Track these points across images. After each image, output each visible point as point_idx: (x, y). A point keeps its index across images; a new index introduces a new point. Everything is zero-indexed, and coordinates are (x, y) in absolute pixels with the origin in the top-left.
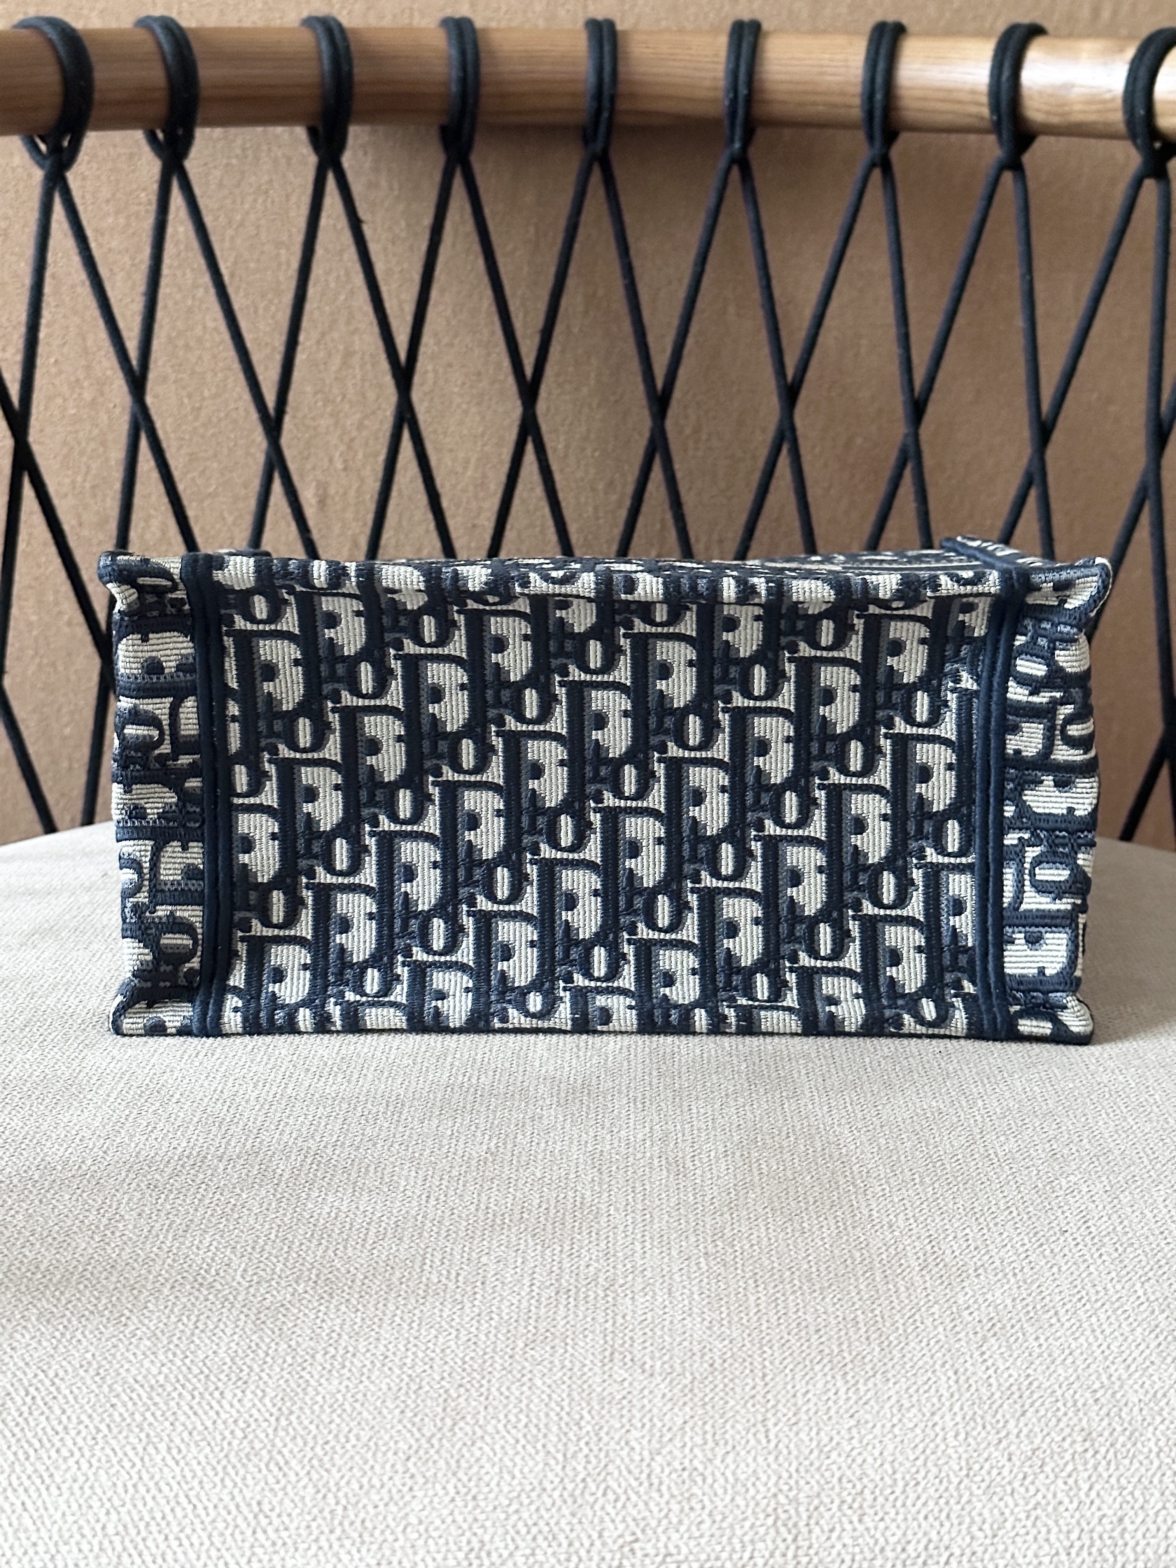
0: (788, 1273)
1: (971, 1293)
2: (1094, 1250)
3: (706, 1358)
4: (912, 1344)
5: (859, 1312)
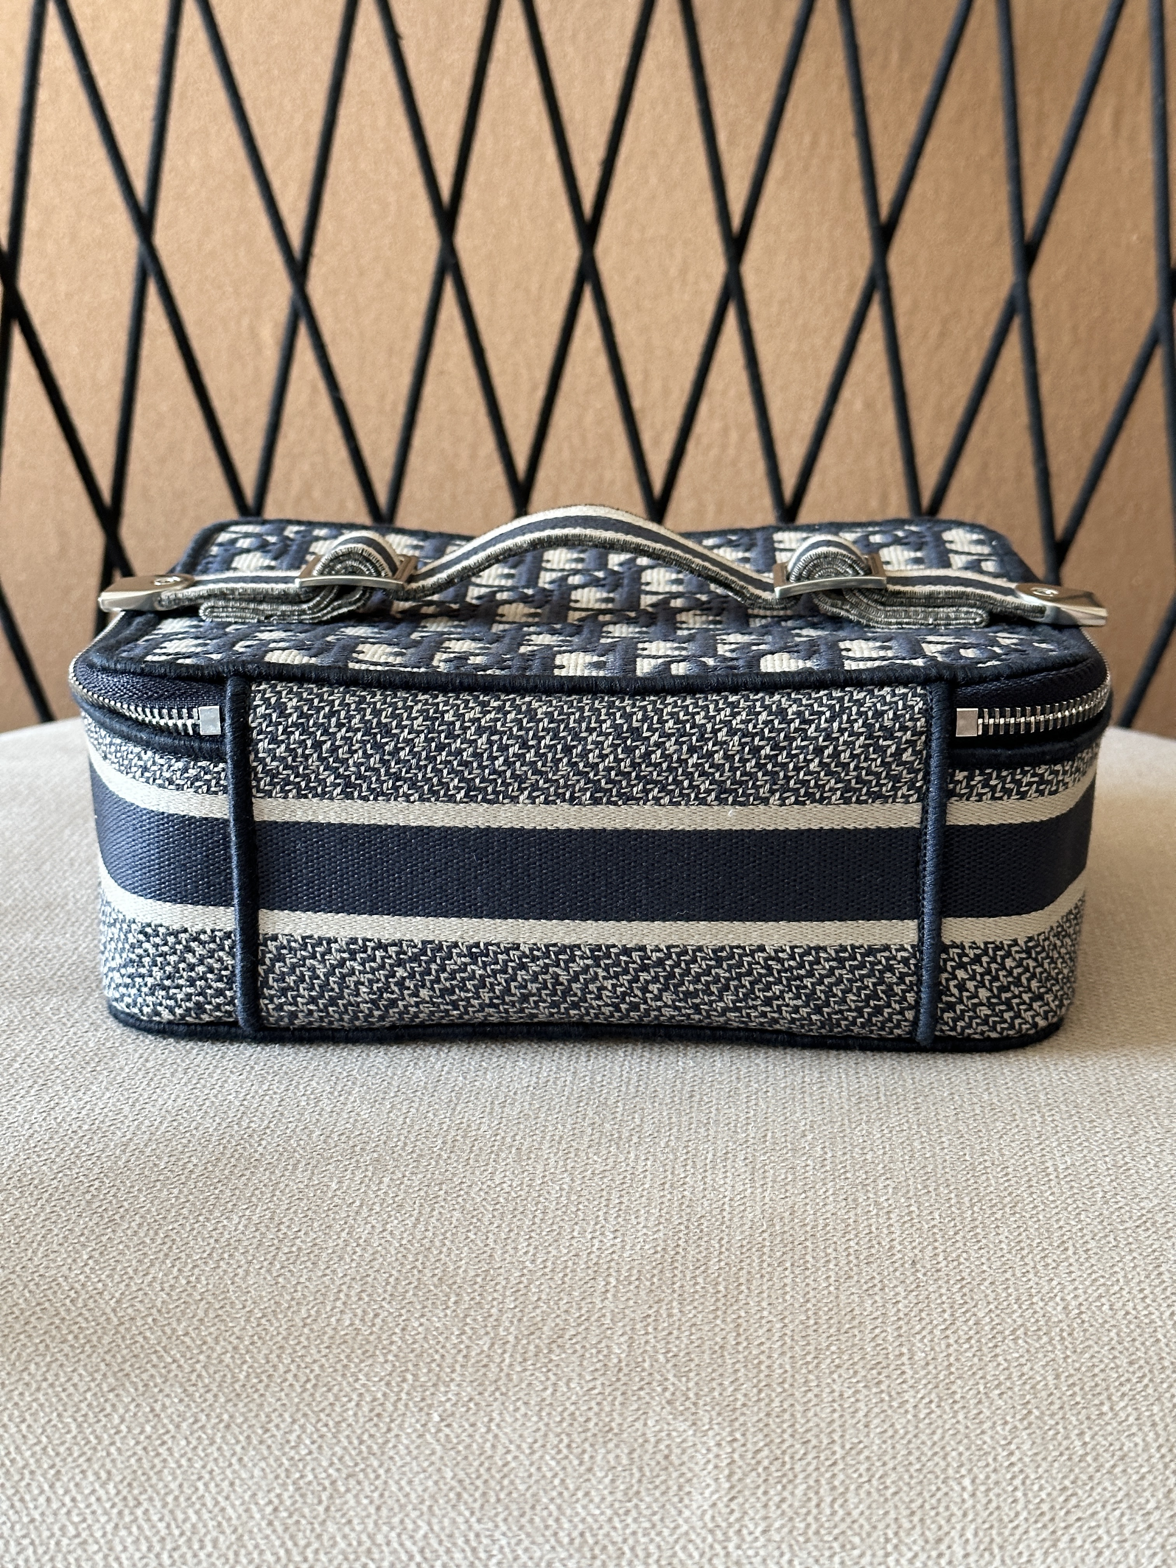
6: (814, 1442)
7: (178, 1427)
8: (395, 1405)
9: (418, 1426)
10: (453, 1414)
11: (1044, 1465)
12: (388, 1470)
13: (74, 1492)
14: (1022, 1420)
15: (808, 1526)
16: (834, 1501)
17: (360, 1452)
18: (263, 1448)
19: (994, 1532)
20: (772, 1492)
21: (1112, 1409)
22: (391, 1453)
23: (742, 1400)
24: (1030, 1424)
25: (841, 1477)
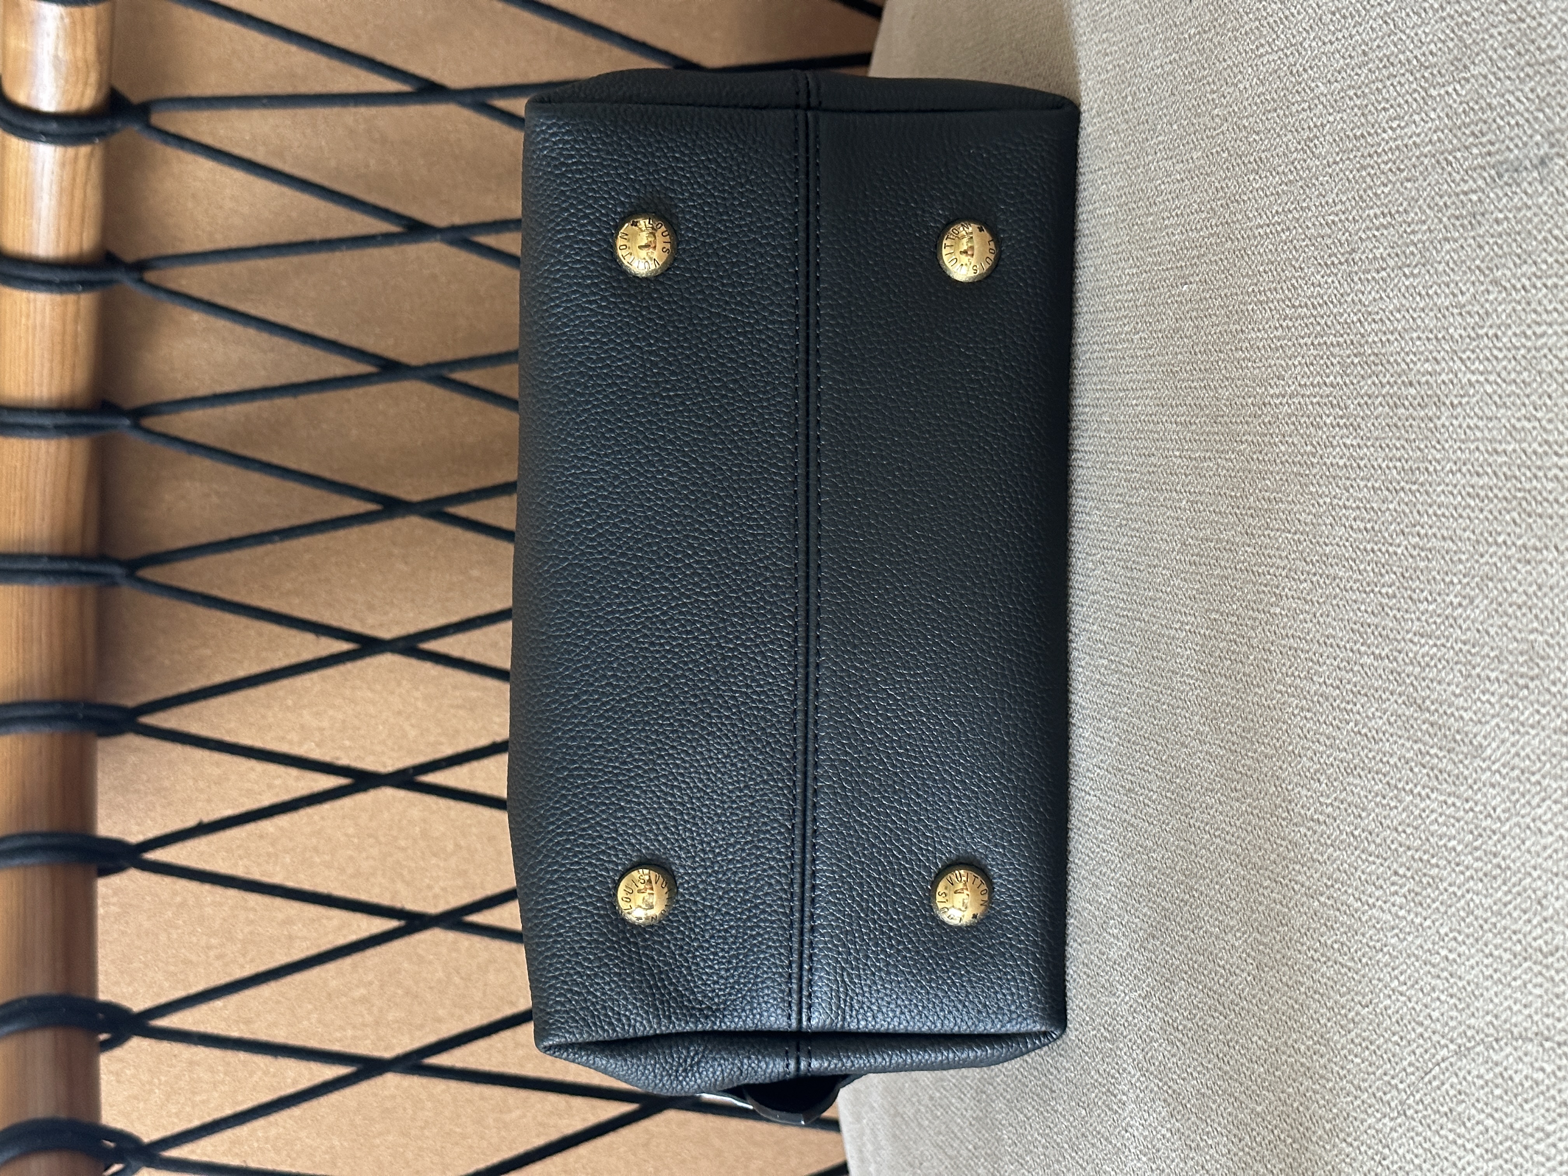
0: (1402, 494)
1: (1435, 287)
2: (1384, 135)
3: (1510, 611)
4: (1498, 369)
5: (1455, 422)
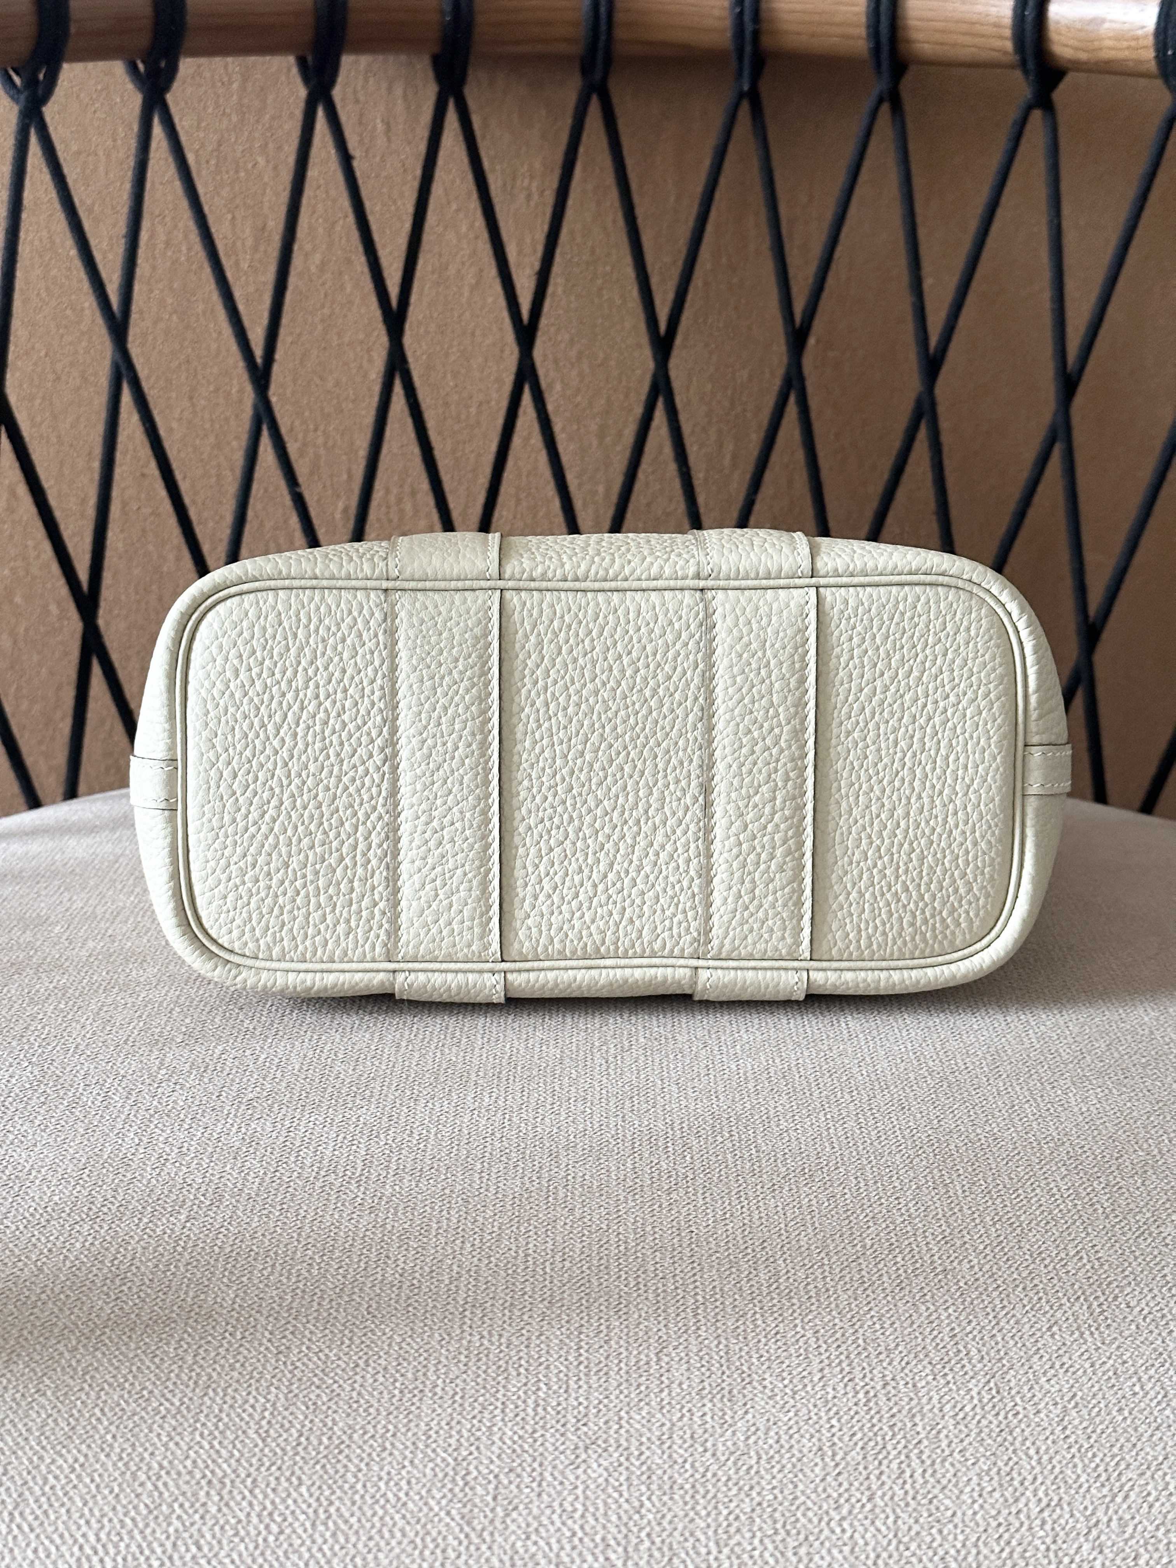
6: (899, 1425)
7: (350, 1437)
8: (534, 1410)
9: (559, 1426)
10: (586, 1415)
11: (1094, 1436)
12: (541, 1465)
13: (272, 1496)
14: (1069, 1401)
15: (906, 1493)
16: (925, 1471)
17: (514, 1451)
18: (429, 1451)
19: (1062, 1490)
20: (871, 1467)
21: (1142, 1388)
22: (541, 1449)
23: (831, 1393)
24: (1077, 1404)
25: (927, 1452)
